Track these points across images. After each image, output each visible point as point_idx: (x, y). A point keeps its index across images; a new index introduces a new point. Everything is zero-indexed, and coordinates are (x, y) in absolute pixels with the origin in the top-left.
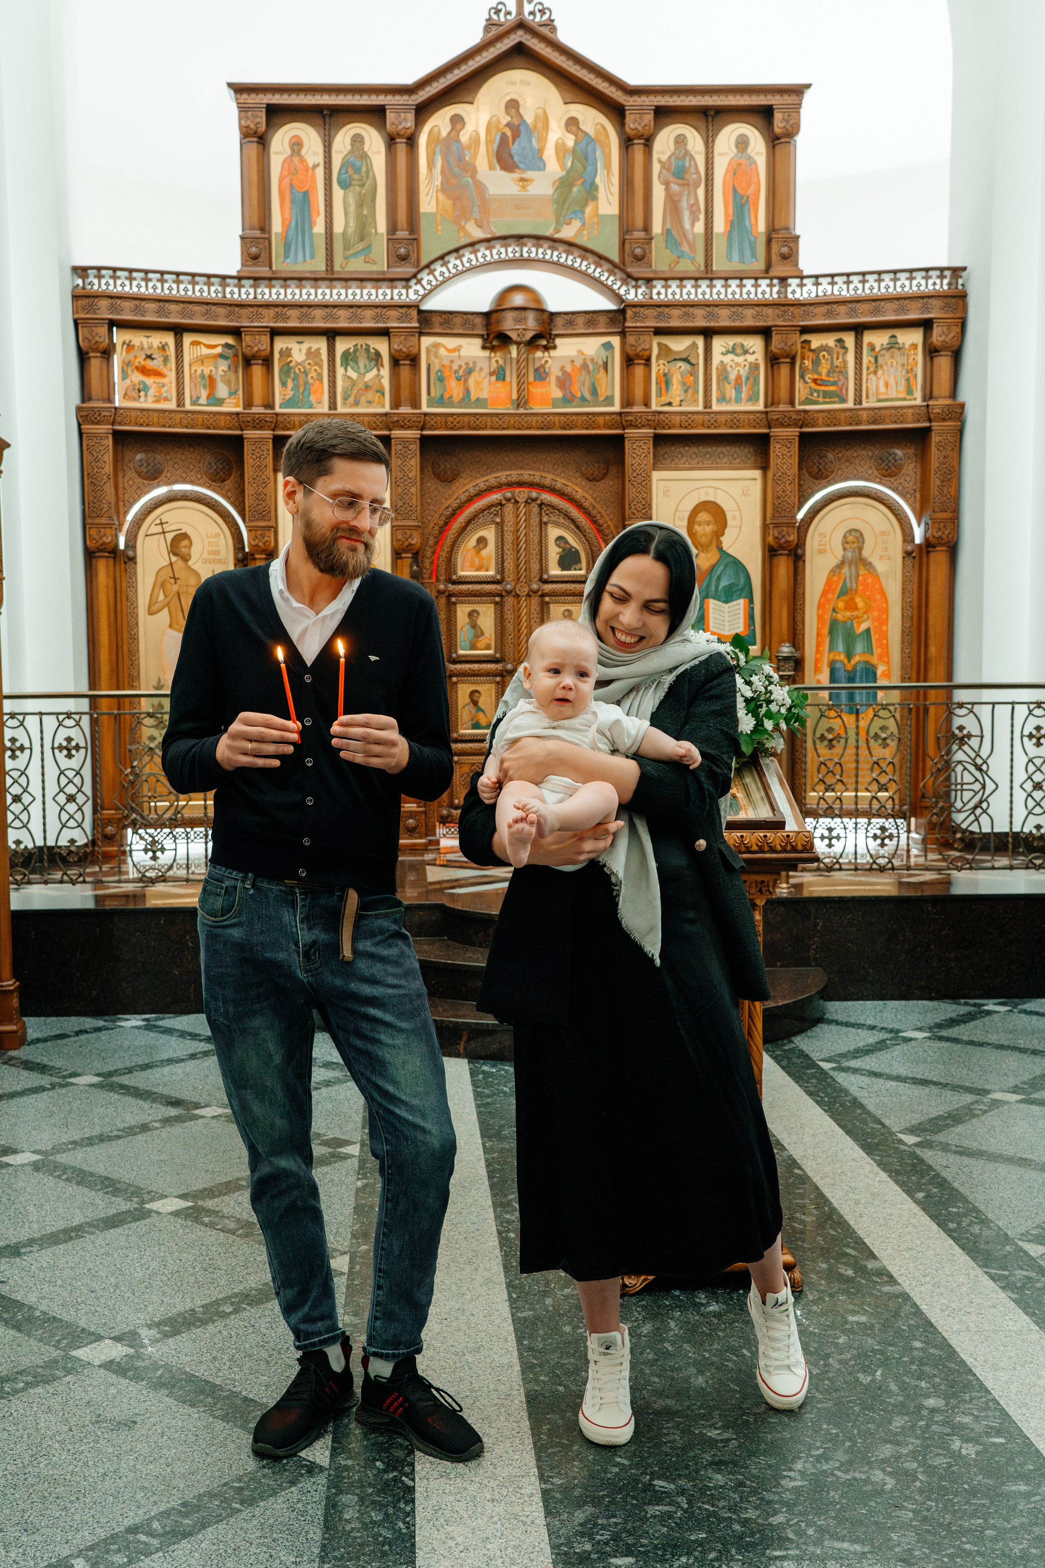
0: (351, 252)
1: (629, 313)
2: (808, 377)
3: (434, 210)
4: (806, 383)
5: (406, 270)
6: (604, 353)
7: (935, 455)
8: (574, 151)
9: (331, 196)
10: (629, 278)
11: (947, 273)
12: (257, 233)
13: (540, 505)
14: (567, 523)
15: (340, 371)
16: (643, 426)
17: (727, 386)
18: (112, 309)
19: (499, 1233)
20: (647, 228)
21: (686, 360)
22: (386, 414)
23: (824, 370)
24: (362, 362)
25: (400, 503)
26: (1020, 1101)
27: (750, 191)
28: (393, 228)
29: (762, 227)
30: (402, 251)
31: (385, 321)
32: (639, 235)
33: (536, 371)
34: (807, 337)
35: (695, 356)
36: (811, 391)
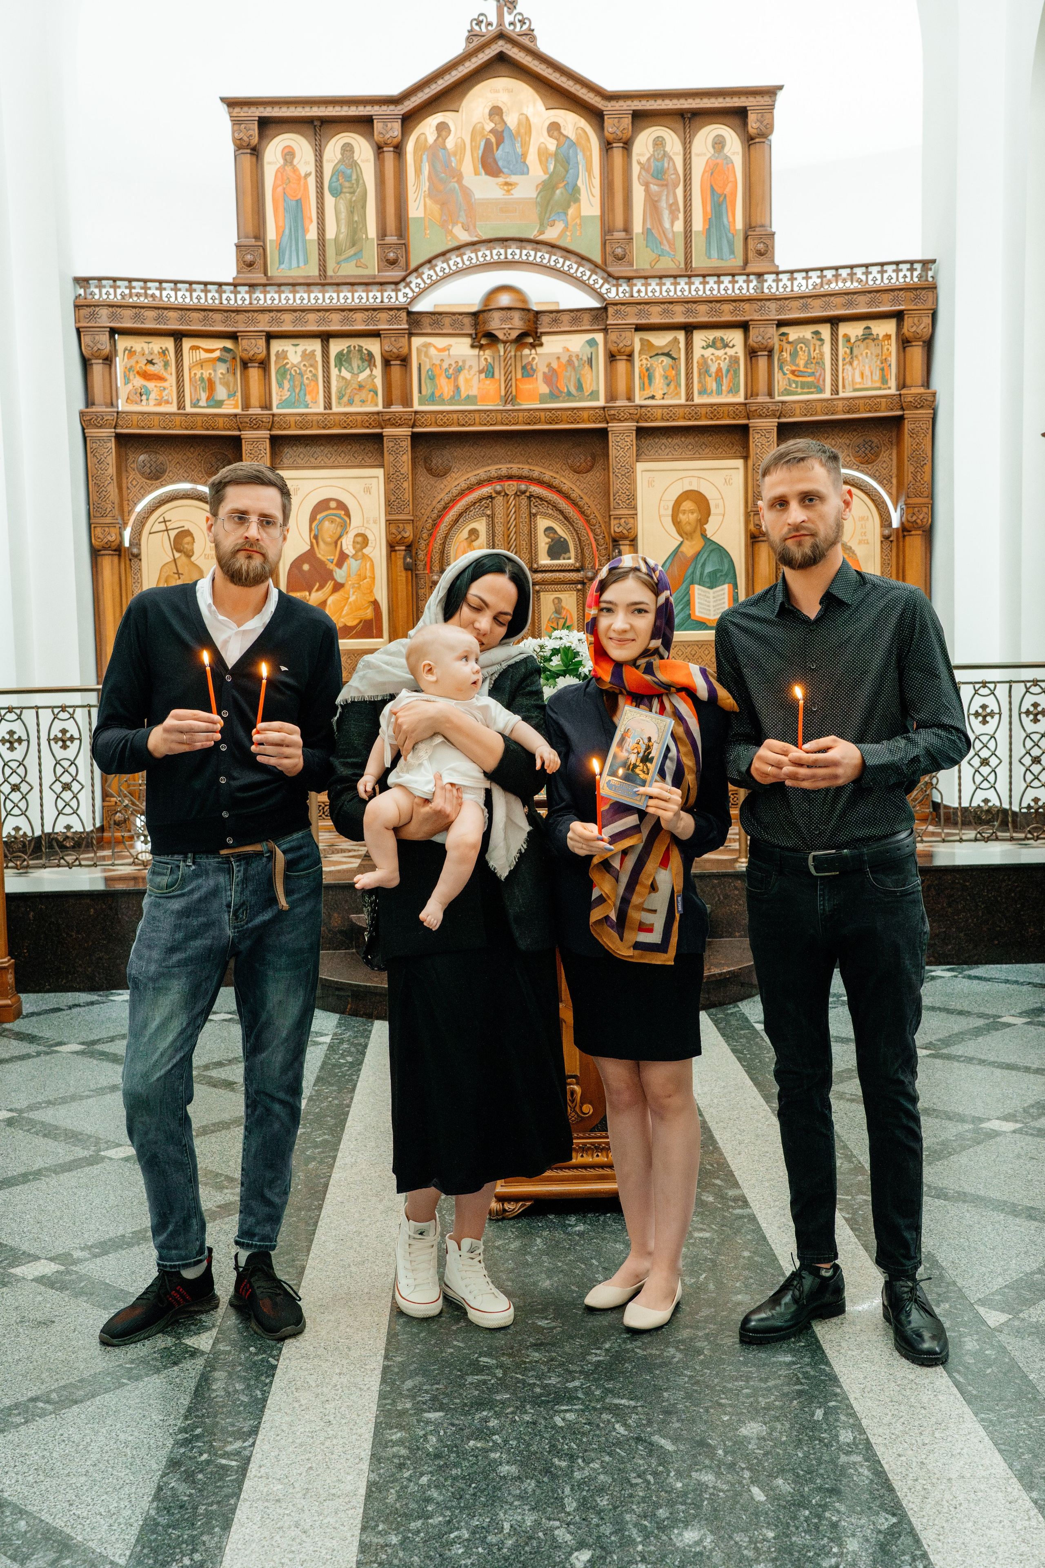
0: (343, 257)
1: (611, 310)
2: (787, 368)
3: (422, 215)
4: (784, 374)
5: (396, 274)
6: (588, 350)
7: (908, 441)
8: (556, 154)
9: (323, 204)
10: (610, 276)
11: (918, 266)
12: (252, 242)
13: (529, 497)
14: (556, 514)
15: (334, 371)
16: (626, 420)
17: (708, 378)
18: (113, 317)
20: (627, 229)
21: (668, 355)
23: (802, 361)
24: (356, 363)
25: (393, 498)
27: (727, 190)
28: (382, 233)
30: (392, 255)
31: (376, 323)
32: (619, 235)
33: (524, 368)
34: (784, 330)
35: (678, 350)
36: (790, 382)
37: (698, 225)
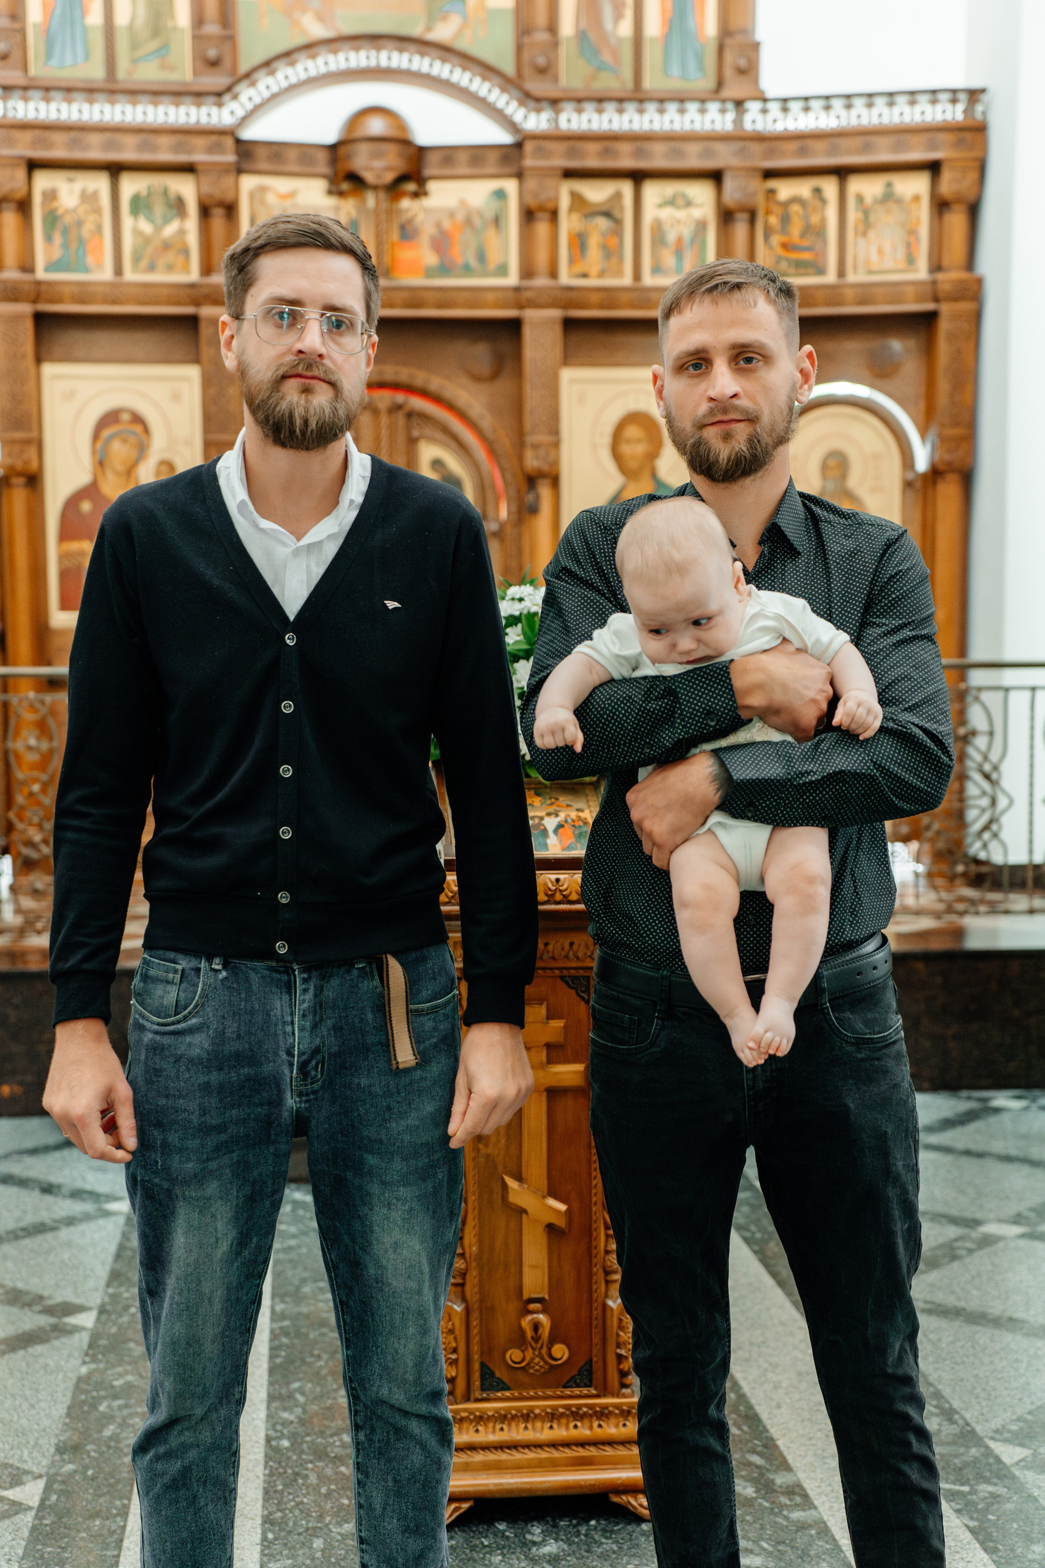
0: (142, 52)
1: (529, 147)
2: (776, 240)
4: (772, 248)
5: (216, 81)
6: (495, 204)
7: (943, 348)
10: (530, 99)
11: (963, 97)
13: (408, 415)
14: (447, 439)
15: (127, 222)
16: (549, 307)
17: (664, 250)
19: (268, 1439)
20: (552, 28)
21: (607, 214)
22: (192, 286)
23: (795, 230)
24: (159, 210)
26: (1023, 1236)
28: (198, 20)
29: (711, 29)
30: (212, 53)
31: (189, 152)
32: (542, 36)
33: (403, 228)
34: (773, 184)
35: (622, 209)
36: (779, 259)
37: (653, 27)
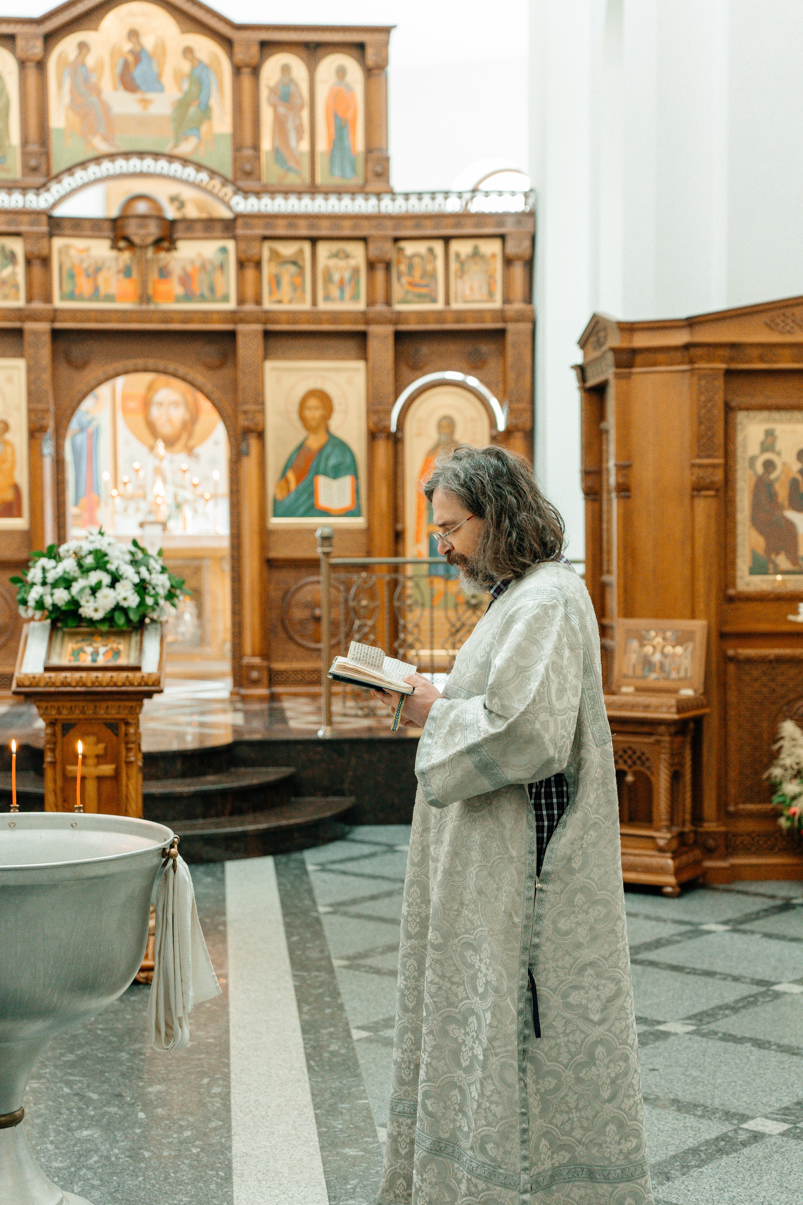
1: (240, 222)
2: (404, 280)
3: (63, 126)
4: (402, 285)
5: (39, 180)
6: (220, 256)
8: (190, 75)
10: (238, 190)
16: (255, 323)
17: (332, 286)
20: (256, 147)
21: (294, 263)
22: (21, 309)
23: (417, 273)
25: (34, 388)
27: (349, 116)
28: (25, 142)
30: (33, 163)
31: (18, 225)
32: (248, 152)
33: (161, 270)
34: (400, 244)
35: (304, 260)
36: (407, 292)
37: (322, 145)
